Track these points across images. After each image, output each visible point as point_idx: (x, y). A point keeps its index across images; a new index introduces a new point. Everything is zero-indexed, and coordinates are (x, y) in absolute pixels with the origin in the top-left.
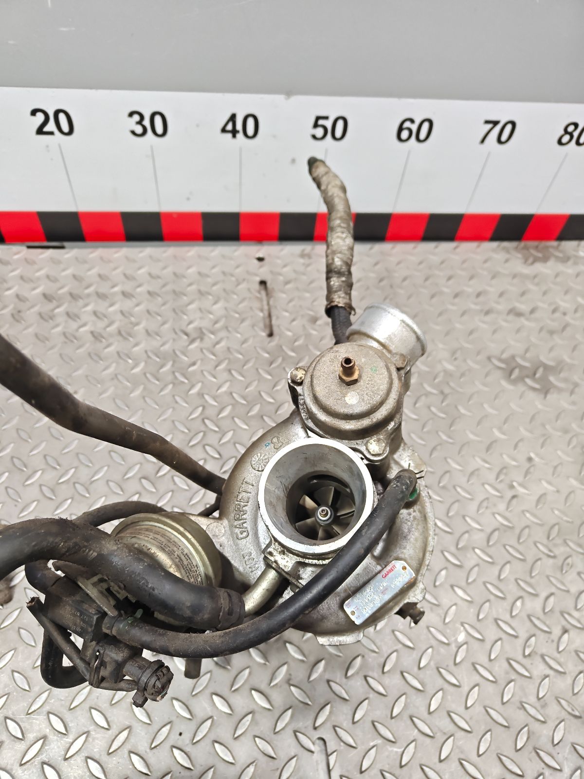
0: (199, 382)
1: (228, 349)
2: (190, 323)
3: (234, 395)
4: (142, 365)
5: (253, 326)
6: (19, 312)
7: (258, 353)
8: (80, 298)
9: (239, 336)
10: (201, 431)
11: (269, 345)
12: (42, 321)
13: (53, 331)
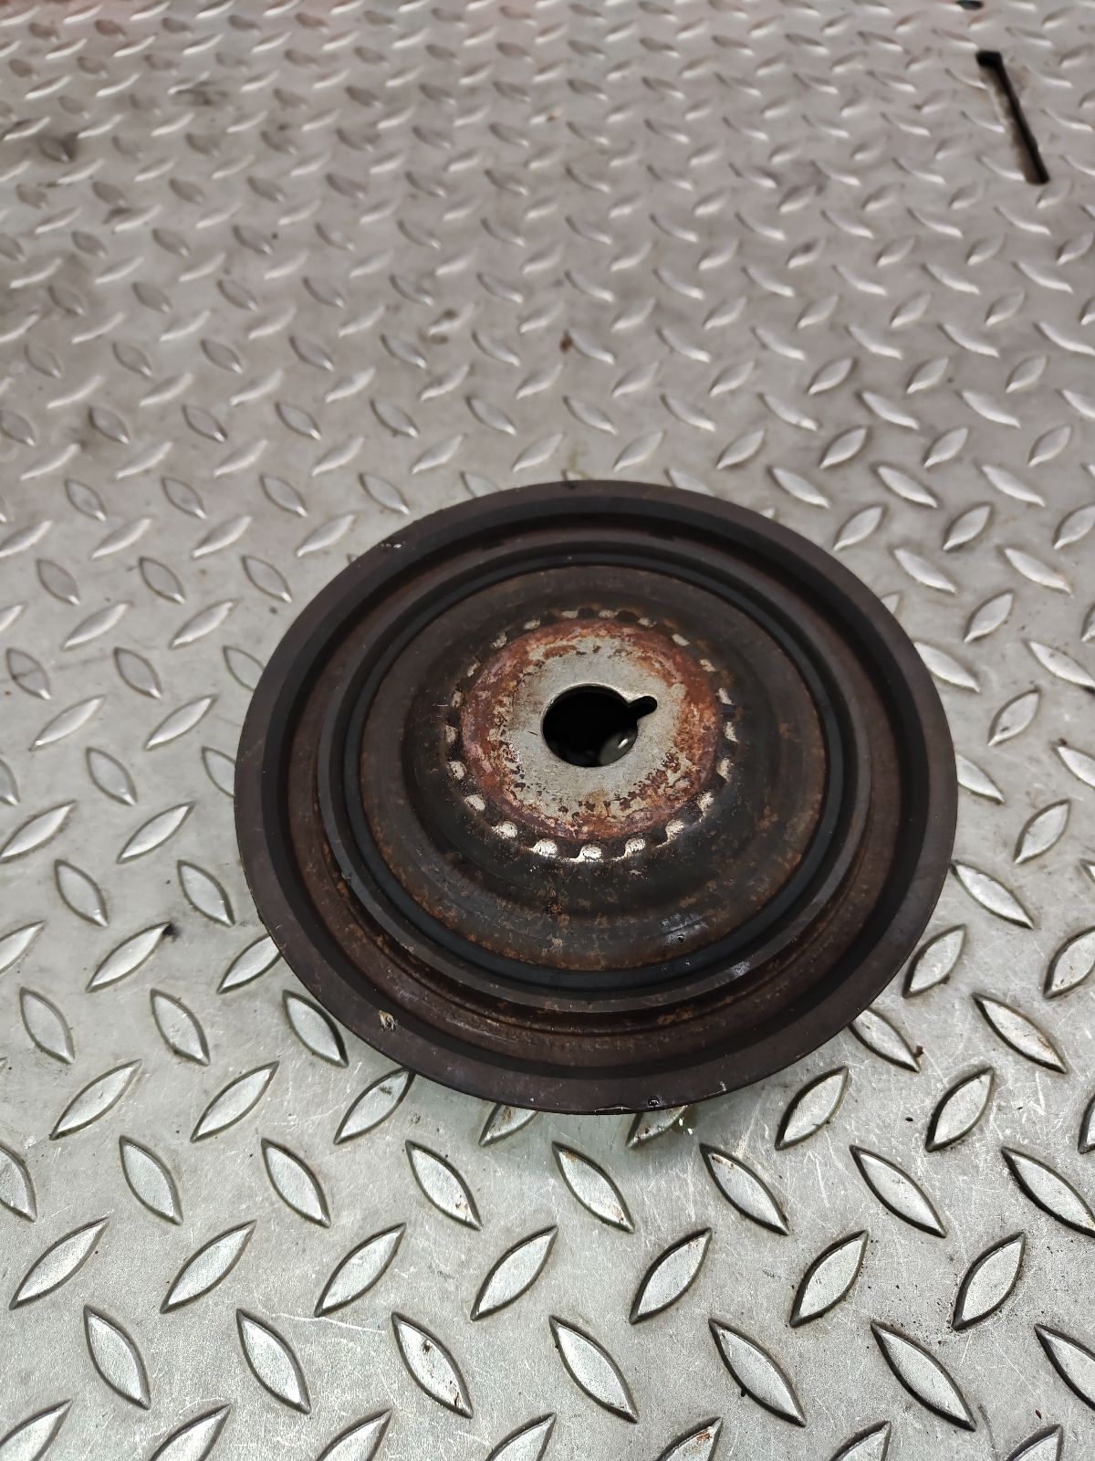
0: (829, 293)
1: (910, 212)
2: (780, 148)
3: (950, 328)
4: (645, 248)
5: (979, 157)
6: (282, 128)
7: (1010, 223)
8: (449, 94)
9: (938, 180)
10: (859, 427)
11: (1043, 204)
12: (344, 148)
13: (376, 170)
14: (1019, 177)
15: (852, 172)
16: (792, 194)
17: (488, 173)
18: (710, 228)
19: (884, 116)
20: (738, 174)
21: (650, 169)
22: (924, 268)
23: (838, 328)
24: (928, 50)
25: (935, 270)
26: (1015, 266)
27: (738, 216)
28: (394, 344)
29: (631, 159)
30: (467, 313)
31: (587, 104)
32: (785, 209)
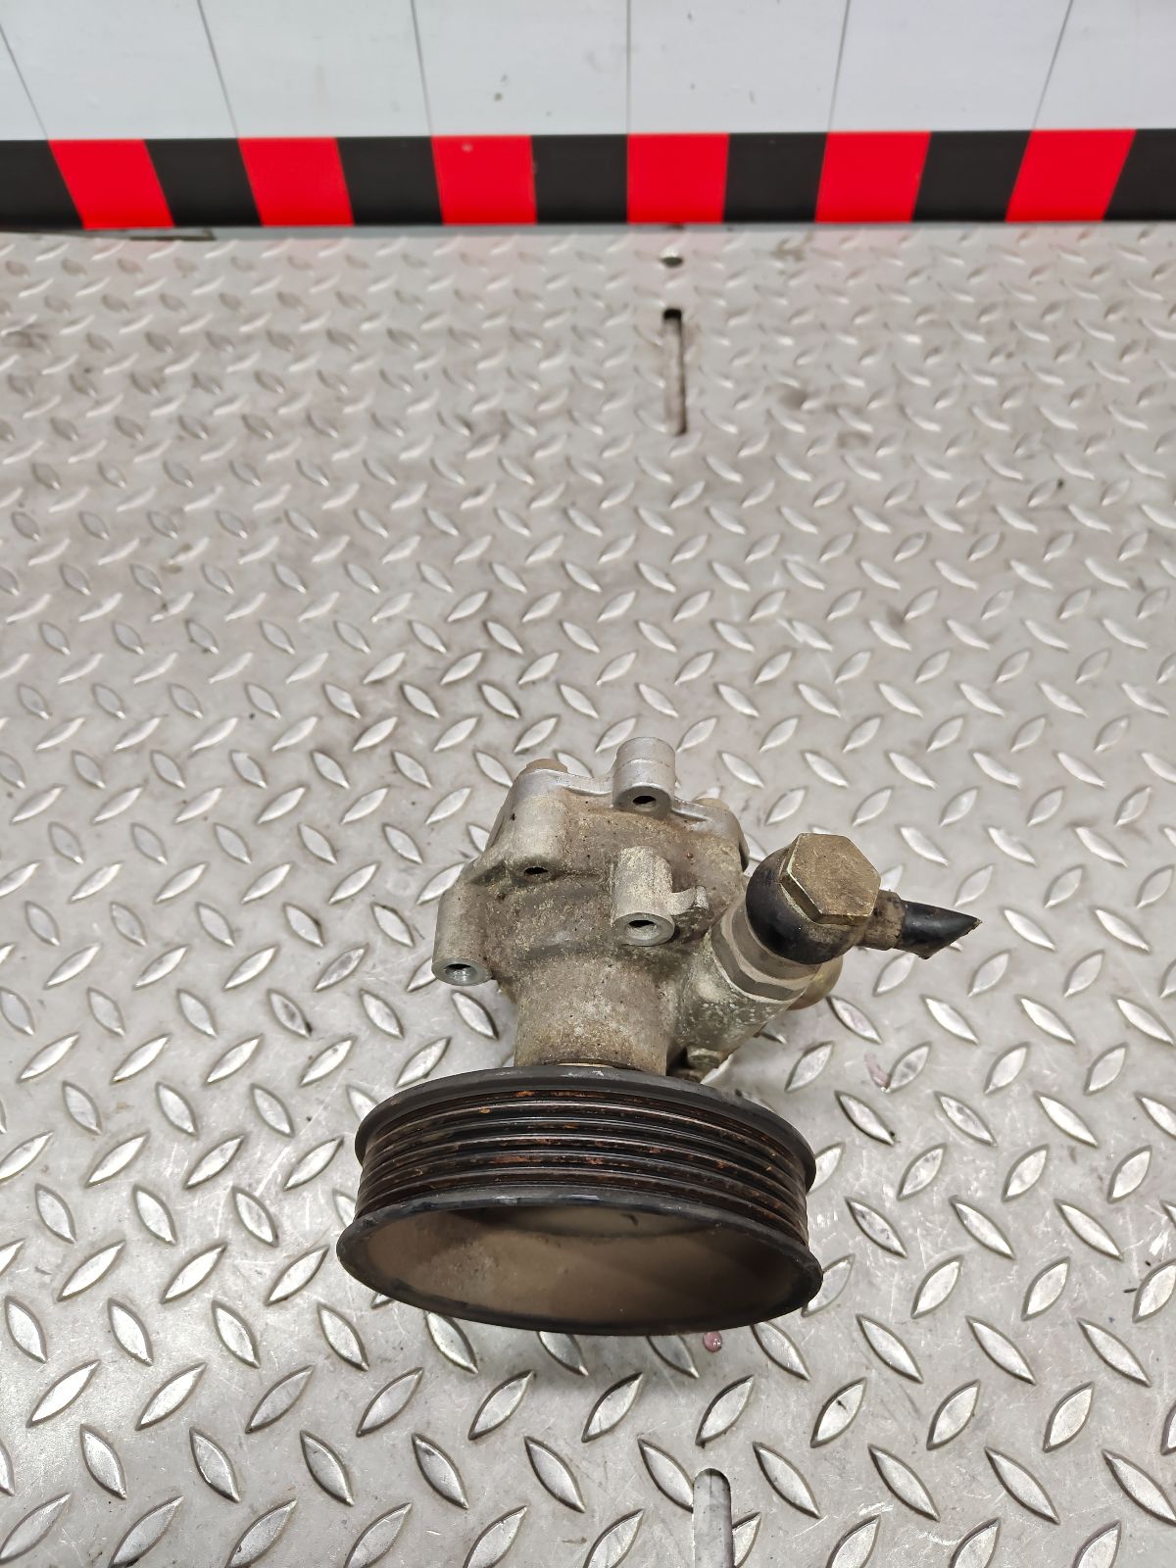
0: (485, 533)
1: (568, 460)
2: (481, 399)
3: (569, 567)
4: (353, 489)
5: (636, 410)
6: (88, 371)
7: (644, 472)
8: (229, 341)
9: (598, 431)
10: (478, 650)
11: (675, 454)
12: (135, 391)
13: (155, 413)
14: (665, 429)
15: (533, 423)
16: (480, 441)
17: (244, 418)
18: (408, 474)
19: (572, 370)
20: (442, 421)
21: (374, 417)
22: (565, 512)
23: (485, 565)
24: (626, 306)
25: (573, 513)
26: (636, 511)
27: (433, 463)
28: (139, 573)
29: (361, 406)
30: (202, 546)
31: (339, 354)
32: (472, 455)
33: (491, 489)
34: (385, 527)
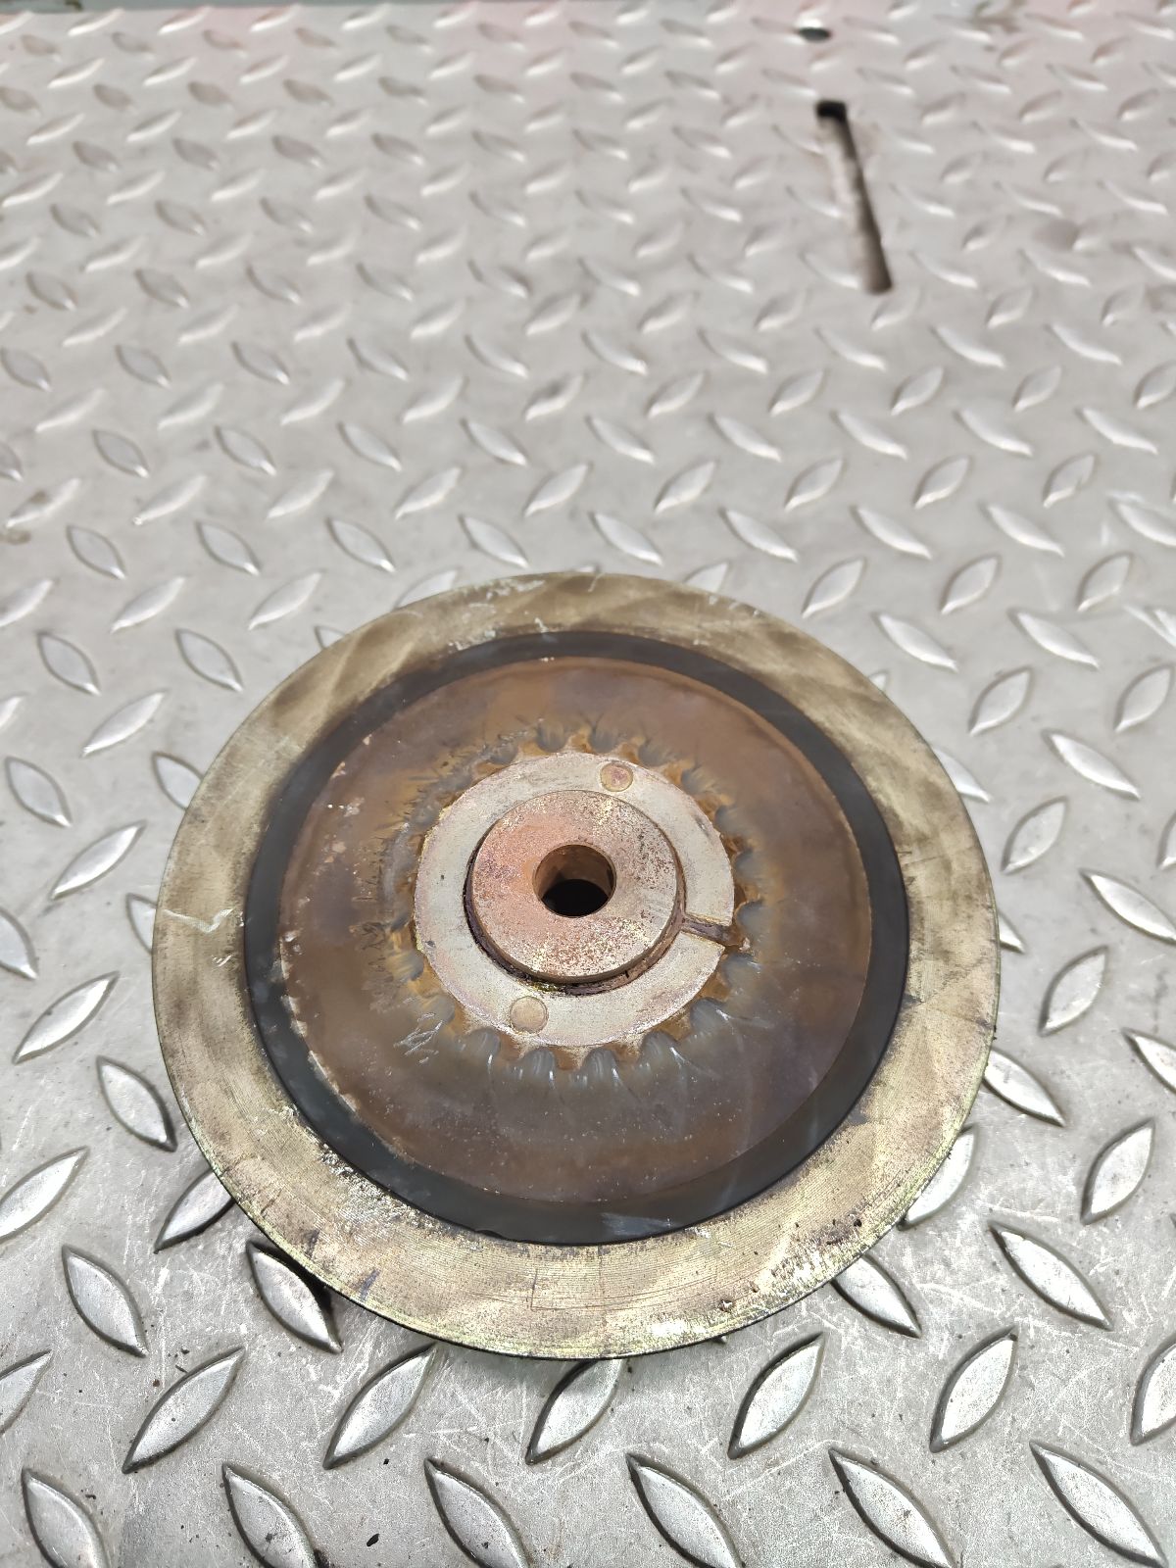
0: (576, 462)
1: (702, 335)
2: (540, 239)
4: (333, 392)
5: (803, 253)
7: (834, 352)
11: (881, 323)
14: (852, 282)
15: (632, 276)
16: (546, 307)
17: (139, 275)
18: (428, 361)
20: (478, 276)
21: (361, 269)
24: (754, 98)
25: (725, 423)
30: (67, 494)
31: (293, 173)
32: (534, 329)
33: (576, 383)
34: (395, 454)
